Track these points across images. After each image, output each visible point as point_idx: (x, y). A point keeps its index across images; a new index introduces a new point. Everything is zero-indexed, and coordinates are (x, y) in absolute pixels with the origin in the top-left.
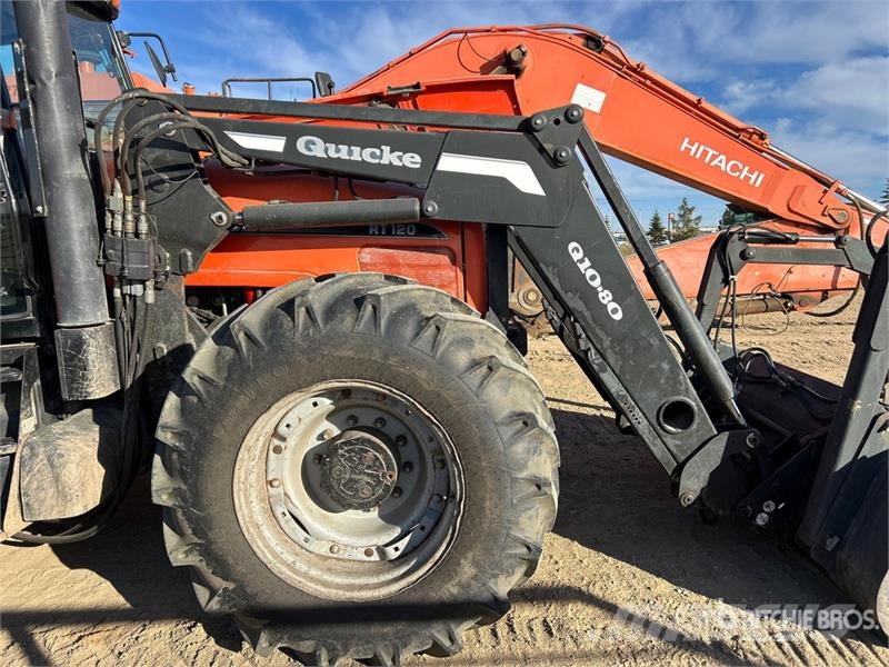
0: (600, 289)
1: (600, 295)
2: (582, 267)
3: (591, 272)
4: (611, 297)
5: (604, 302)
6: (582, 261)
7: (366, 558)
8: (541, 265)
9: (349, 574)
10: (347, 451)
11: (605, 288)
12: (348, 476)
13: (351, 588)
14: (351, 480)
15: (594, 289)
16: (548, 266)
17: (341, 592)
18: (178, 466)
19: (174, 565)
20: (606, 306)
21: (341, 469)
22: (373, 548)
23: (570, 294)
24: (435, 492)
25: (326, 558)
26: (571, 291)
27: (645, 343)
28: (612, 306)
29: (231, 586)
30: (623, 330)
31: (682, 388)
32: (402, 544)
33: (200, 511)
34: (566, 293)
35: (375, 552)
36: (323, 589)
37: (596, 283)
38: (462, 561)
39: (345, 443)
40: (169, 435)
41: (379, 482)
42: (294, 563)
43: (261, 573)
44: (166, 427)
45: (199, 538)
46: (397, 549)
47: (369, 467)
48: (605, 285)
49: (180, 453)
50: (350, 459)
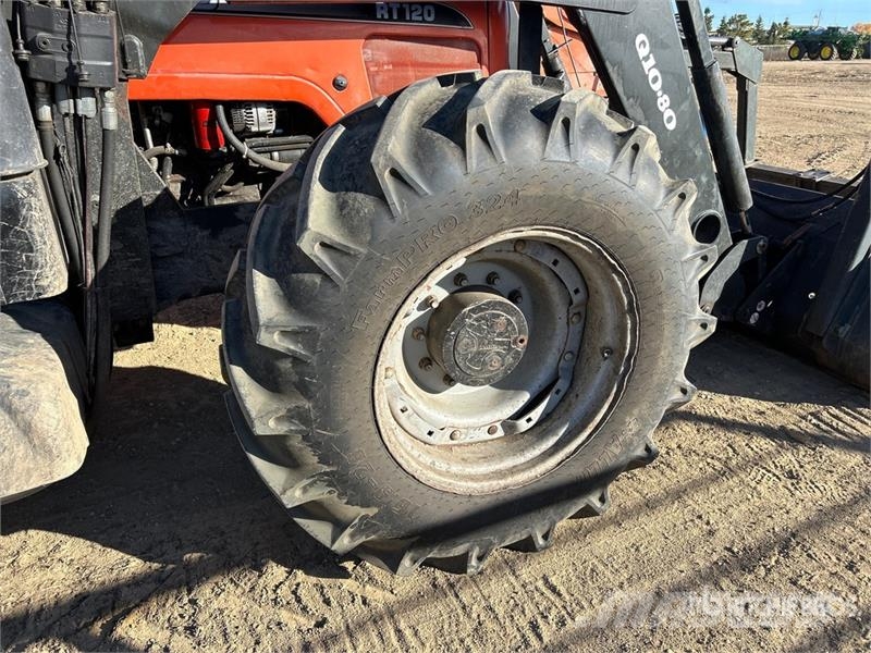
0: (660, 94)
1: (659, 101)
2: (646, 65)
3: (655, 73)
4: (668, 104)
5: (661, 109)
6: (646, 58)
7: (490, 437)
8: (608, 64)
9: (486, 458)
10: (477, 320)
11: (664, 93)
12: (475, 349)
13: (501, 474)
14: (479, 353)
15: (655, 93)
16: (614, 66)
17: (494, 483)
18: (295, 378)
19: (289, 506)
20: (662, 114)
21: (466, 341)
22: (498, 425)
23: (631, 100)
24: (567, 350)
25: (449, 448)
26: (634, 97)
27: (691, 155)
28: (669, 113)
29: (372, 511)
30: (675, 142)
31: (714, 201)
32: (536, 414)
33: (332, 430)
34: (628, 99)
35: (500, 427)
36: (475, 485)
37: (656, 87)
38: (628, 419)
39: (473, 311)
40: (276, 336)
41: (510, 349)
42: (433, 463)
43: (409, 486)
44: (270, 327)
45: (329, 465)
46: (529, 420)
47: (500, 335)
48: (665, 90)
49: (296, 360)
50: (479, 329)
